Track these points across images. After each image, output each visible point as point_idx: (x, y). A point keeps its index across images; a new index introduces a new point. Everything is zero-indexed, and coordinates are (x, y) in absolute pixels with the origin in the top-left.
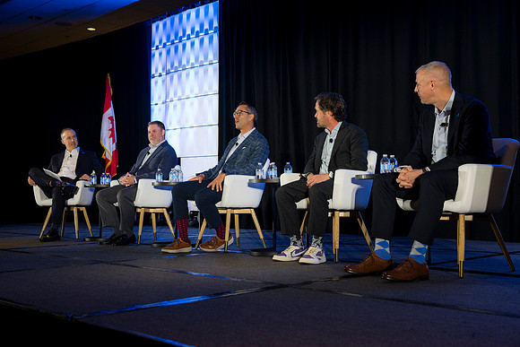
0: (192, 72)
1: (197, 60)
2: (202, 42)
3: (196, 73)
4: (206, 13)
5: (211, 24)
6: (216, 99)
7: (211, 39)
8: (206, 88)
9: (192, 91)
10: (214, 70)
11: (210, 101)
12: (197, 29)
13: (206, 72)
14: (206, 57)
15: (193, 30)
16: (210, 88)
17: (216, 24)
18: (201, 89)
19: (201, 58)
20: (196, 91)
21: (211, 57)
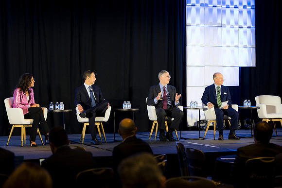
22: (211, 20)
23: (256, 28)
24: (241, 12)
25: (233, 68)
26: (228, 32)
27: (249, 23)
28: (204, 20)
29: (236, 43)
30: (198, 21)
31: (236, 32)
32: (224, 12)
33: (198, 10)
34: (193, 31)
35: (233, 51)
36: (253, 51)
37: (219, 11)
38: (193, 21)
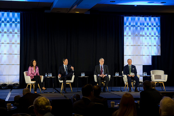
0: (5, 35)
1: (8, 30)
2: (11, 25)
3: (8, 36)
4: (13, 16)
5: (16, 20)
6: (19, 46)
7: (16, 25)
8: (13, 41)
9: (5, 41)
10: (18, 36)
11: (16, 46)
12: (8, 19)
13: (13, 36)
14: (13, 31)
15: (5, 20)
16: (16, 41)
17: (19, 20)
18: (11, 41)
19: (11, 30)
20: (8, 41)
21: (16, 31)
22: (137, 33)
23: (161, 36)
24: (153, 29)
25: (148, 56)
27: (157, 34)
28: (133, 33)
29: (150, 44)
32: (144, 29)
33: (130, 29)
34: (127, 38)
36: (159, 48)
37: (141, 28)
38: (127, 34)
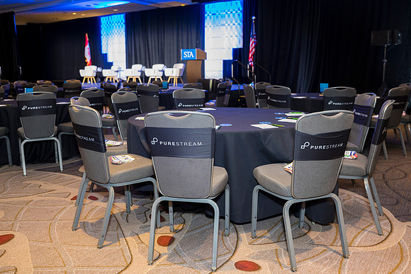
1: (118, 32)
2: (119, 26)
4: (121, 17)
5: (122, 21)
7: (122, 26)
14: (121, 31)
15: (116, 22)
23: (243, 24)
24: (234, 16)
25: (229, 49)
26: (227, 28)
27: (239, 22)
29: (231, 34)
30: (210, 24)
31: (231, 27)
32: (224, 16)
33: (210, 18)
35: (229, 40)
36: (241, 38)
37: (222, 16)
38: (208, 24)
